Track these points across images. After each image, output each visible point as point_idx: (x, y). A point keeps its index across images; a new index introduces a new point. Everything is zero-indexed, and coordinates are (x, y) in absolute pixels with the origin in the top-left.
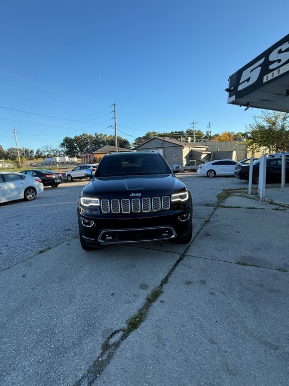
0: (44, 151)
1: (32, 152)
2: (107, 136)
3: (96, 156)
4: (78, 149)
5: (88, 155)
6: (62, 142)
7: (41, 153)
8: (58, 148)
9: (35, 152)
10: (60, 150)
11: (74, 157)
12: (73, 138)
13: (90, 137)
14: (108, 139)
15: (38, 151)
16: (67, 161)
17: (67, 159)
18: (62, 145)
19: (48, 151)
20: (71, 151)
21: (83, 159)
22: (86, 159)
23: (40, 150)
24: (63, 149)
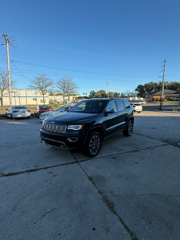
0: (125, 94)
1: (119, 94)
2: (169, 83)
3: (154, 97)
4: (146, 92)
5: (150, 96)
6: (136, 88)
7: (124, 95)
8: (133, 92)
9: (120, 94)
10: (135, 93)
11: (141, 97)
12: (144, 85)
13: (156, 84)
14: (169, 85)
15: (122, 94)
16: (136, 100)
17: (136, 98)
18: (137, 90)
19: (127, 94)
20: (141, 93)
21: (147, 99)
22: (148, 99)
23: (123, 93)
24: (137, 92)
